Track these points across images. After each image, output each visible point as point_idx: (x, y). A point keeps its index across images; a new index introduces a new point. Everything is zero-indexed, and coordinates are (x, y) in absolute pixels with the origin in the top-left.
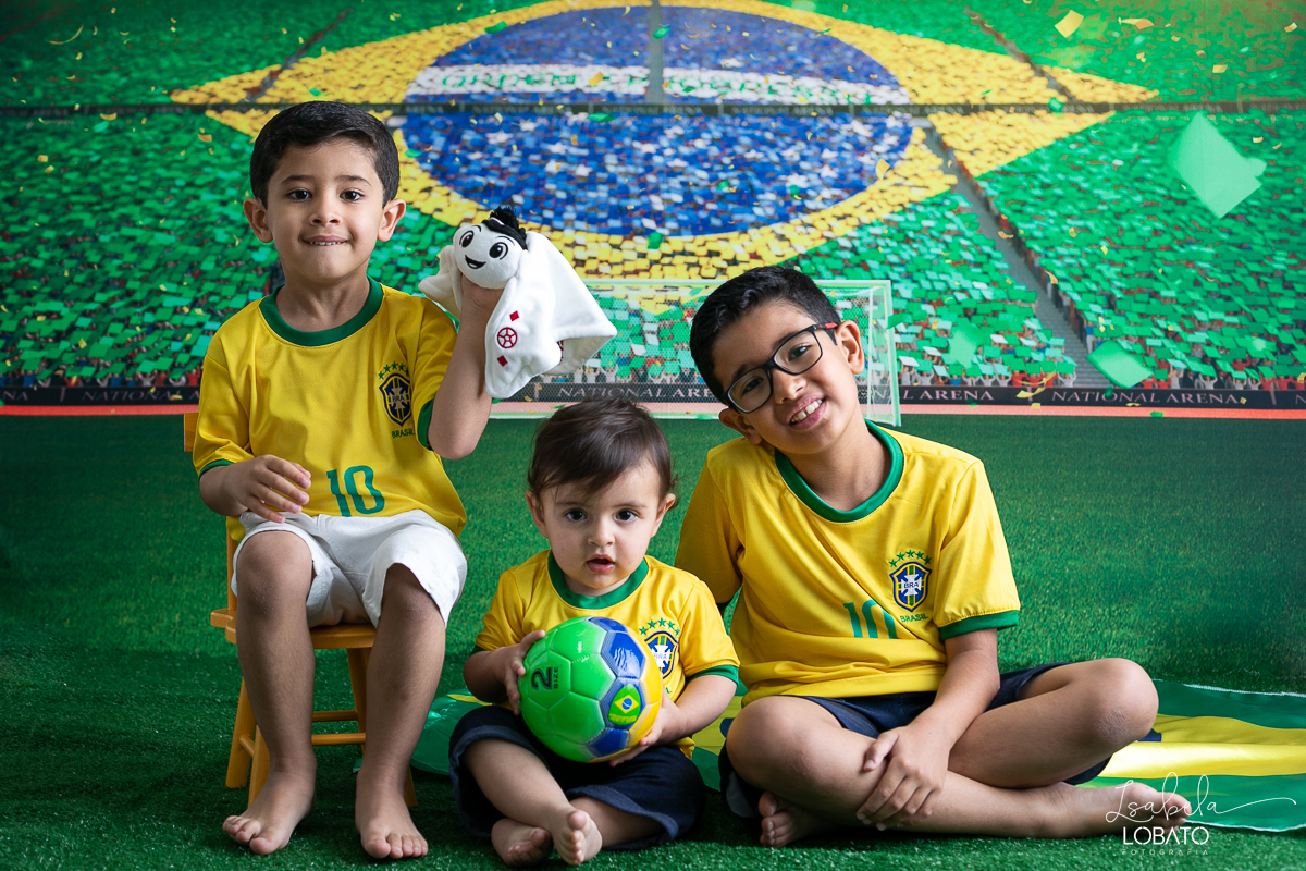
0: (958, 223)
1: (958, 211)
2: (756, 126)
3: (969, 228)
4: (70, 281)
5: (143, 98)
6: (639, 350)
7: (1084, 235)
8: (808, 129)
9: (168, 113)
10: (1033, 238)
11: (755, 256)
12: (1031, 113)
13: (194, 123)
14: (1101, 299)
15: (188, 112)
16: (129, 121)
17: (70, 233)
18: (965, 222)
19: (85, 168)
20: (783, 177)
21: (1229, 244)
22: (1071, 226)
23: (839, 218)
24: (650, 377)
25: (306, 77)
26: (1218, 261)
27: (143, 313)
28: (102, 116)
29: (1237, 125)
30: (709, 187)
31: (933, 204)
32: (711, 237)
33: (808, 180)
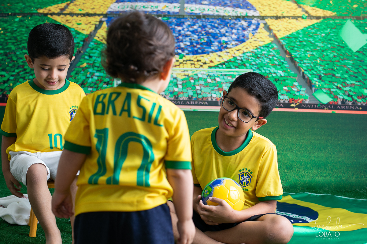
0: (273, 53)
1: (274, 49)
2: (212, 22)
3: (277, 54)
4: (8, 66)
5: (29, 11)
6: (176, 89)
7: (312, 57)
8: (228, 23)
9: (37, 16)
10: (296, 57)
11: (211, 62)
12: (297, 19)
13: (44, 19)
14: (317, 77)
15: (42, 15)
16: (25, 18)
17: (8, 51)
18: (275, 52)
19: (12, 32)
20: (220, 38)
21: (357, 60)
22: (308, 54)
23: (237, 50)
24: (179, 98)
25: (77, 5)
26: (354, 65)
27: (29, 76)
28: (17, 16)
29: (361, 24)
30: (198, 40)
31: (266, 47)
32: (198, 56)
33: (228, 39)
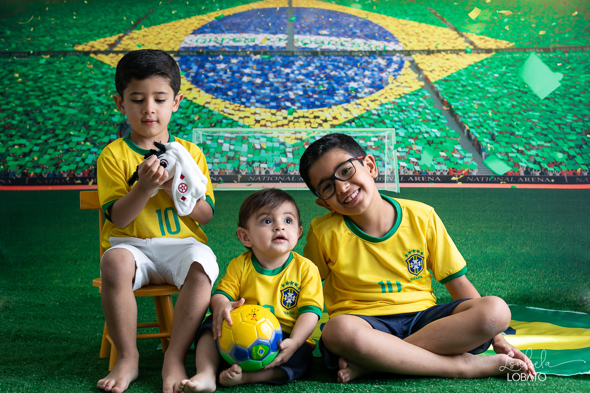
0: (425, 103)
1: (425, 98)
2: (335, 61)
3: (430, 105)
4: (30, 130)
5: (61, 48)
6: (284, 160)
7: (481, 108)
8: (358, 61)
9: (73, 55)
10: (458, 109)
11: (335, 118)
12: (458, 54)
13: (85, 59)
14: (489, 136)
15: (82, 55)
16: (55, 58)
17: (29, 109)
18: (428, 102)
19: (36, 80)
20: (347, 83)
21: (546, 111)
22: (475, 104)
23: (372, 101)
24: (289, 171)
25: (135, 39)
26: (541, 119)
27: (63, 145)
28: (43, 56)
29: (550, 58)
30: (314, 87)
31: (414, 94)
32: (315, 110)
33: (358, 84)
